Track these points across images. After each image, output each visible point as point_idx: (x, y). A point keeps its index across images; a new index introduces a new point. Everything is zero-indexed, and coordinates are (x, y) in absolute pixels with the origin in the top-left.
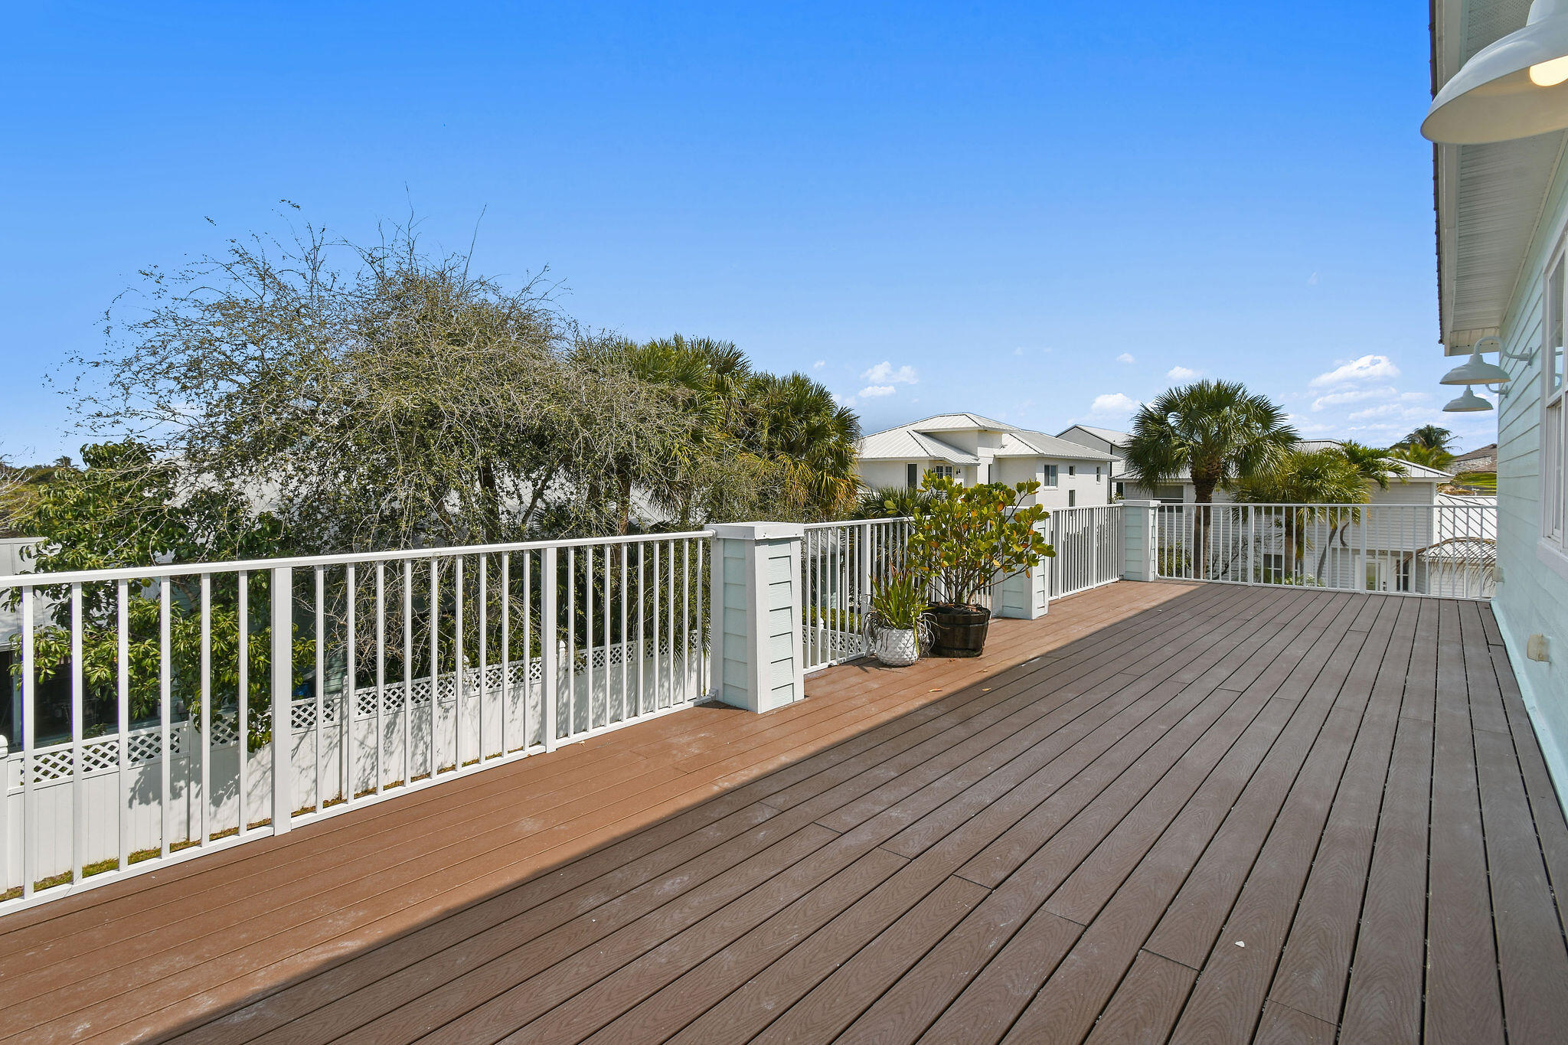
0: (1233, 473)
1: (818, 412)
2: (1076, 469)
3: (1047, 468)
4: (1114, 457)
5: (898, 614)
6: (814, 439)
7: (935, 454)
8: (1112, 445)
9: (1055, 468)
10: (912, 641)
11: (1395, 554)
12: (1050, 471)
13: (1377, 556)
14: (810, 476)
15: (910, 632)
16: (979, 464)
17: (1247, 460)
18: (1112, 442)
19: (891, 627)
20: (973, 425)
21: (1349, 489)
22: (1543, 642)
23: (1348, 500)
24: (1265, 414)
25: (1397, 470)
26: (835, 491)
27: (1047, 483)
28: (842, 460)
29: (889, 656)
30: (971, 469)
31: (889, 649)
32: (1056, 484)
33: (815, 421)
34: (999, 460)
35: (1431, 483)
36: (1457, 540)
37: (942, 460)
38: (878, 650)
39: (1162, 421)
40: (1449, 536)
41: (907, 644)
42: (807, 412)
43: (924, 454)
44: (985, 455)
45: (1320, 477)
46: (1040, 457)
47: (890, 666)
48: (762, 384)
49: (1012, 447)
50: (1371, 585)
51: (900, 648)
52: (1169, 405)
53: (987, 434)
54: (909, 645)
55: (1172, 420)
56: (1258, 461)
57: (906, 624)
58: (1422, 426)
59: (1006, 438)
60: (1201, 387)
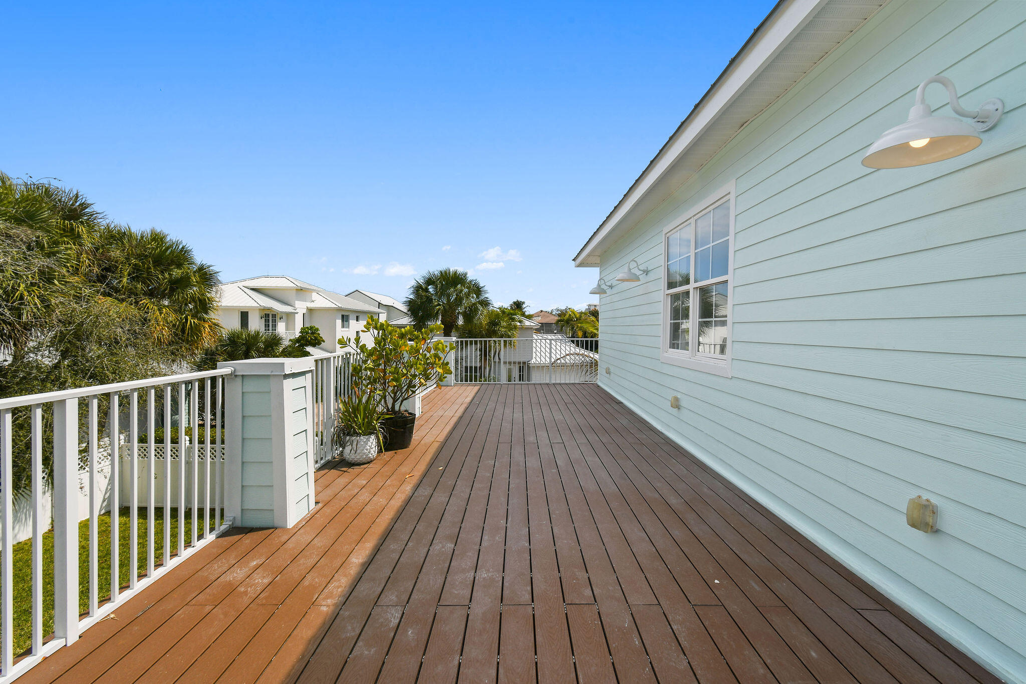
0: (461, 322)
1: (179, 266)
2: (360, 318)
3: (343, 316)
4: (380, 310)
5: (363, 424)
6: (177, 288)
7: (264, 305)
8: (379, 303)
9: (348, 316)
10: (374, 443)
11: (519, 363)
12: (345, 319)
13: (512, 365)
14: (172, 318)
15: (373, 437)
16: (297, 313)
17: (470, 315)
18: (379, 301)
19: (358, 434)
20: (292, 285)
21: (509, 331)
22: (677, 399)
23: (509, 337)
24: (477, 290)
25: (520, 322)
26: (200, 332)
27: (343, 326)
28: (204, 306)
29: (358, 457)
30: (289, 317)
31: (358, 451)
32: (348, 327)
33: (177, 273)
34: (310, 311)
35: (532, 328)
36: (571, 354)
37: (270, 309)
38: (349, 453)
39: (427, 290)
40: (568, 353)
41: (370, 445)
42: (169, 265)
43: (255, 305)
44: (301, 307)
45: (498, 324)
46: (339, 309)
47: (359, 464)
48: (116, 237)
49: (320, 302)
50: (510, 380)
51: (367, 450)
52: (430, 281)
53: (301, 291)
54: (373, 446)
55: (431, 289)
56: (476, 315)
57: (370, 431)
58: (515, 301)
59: (314, 296)
60: (446, 272)
